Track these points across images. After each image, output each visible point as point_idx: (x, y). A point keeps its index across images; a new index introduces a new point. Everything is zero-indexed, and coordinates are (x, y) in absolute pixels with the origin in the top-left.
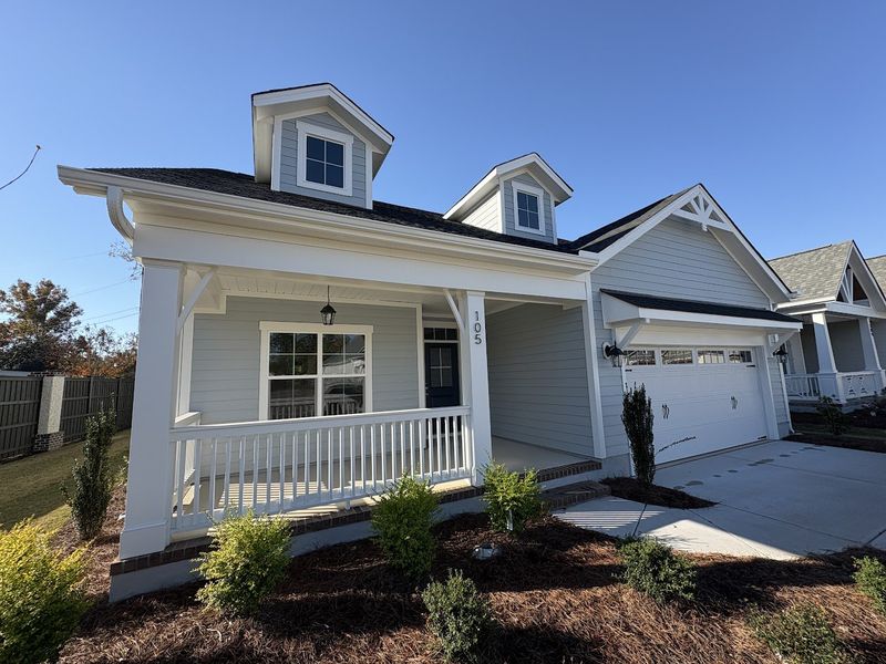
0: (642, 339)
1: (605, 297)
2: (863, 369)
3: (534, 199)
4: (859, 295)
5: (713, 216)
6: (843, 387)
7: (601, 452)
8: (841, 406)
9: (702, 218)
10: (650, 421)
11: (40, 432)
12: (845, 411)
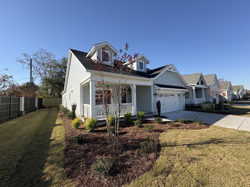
0: (160, 92)
1: (155, 85)
2: (202, 98)
3: (142, 63)
4: (202, 83)
5: (174, 70)
6: (196, 101)
7: (153, 111)
8: (195, 105)
9: (172, 70)
10: (160, 106)
11: (20, 111)
12: (196, 106)
